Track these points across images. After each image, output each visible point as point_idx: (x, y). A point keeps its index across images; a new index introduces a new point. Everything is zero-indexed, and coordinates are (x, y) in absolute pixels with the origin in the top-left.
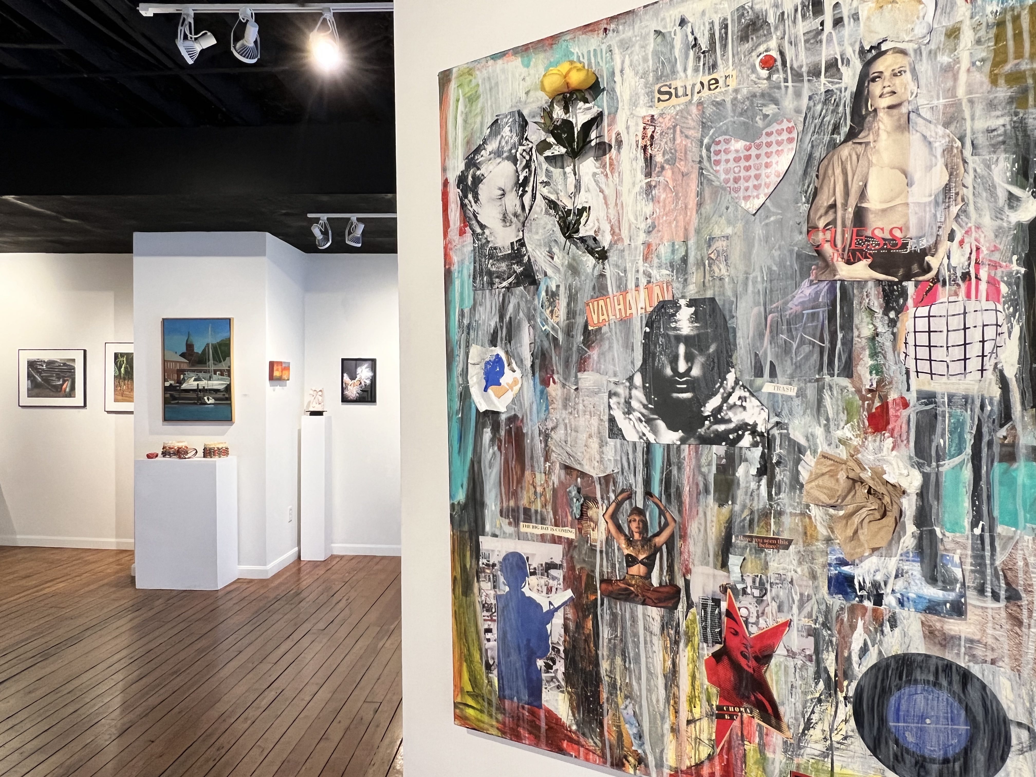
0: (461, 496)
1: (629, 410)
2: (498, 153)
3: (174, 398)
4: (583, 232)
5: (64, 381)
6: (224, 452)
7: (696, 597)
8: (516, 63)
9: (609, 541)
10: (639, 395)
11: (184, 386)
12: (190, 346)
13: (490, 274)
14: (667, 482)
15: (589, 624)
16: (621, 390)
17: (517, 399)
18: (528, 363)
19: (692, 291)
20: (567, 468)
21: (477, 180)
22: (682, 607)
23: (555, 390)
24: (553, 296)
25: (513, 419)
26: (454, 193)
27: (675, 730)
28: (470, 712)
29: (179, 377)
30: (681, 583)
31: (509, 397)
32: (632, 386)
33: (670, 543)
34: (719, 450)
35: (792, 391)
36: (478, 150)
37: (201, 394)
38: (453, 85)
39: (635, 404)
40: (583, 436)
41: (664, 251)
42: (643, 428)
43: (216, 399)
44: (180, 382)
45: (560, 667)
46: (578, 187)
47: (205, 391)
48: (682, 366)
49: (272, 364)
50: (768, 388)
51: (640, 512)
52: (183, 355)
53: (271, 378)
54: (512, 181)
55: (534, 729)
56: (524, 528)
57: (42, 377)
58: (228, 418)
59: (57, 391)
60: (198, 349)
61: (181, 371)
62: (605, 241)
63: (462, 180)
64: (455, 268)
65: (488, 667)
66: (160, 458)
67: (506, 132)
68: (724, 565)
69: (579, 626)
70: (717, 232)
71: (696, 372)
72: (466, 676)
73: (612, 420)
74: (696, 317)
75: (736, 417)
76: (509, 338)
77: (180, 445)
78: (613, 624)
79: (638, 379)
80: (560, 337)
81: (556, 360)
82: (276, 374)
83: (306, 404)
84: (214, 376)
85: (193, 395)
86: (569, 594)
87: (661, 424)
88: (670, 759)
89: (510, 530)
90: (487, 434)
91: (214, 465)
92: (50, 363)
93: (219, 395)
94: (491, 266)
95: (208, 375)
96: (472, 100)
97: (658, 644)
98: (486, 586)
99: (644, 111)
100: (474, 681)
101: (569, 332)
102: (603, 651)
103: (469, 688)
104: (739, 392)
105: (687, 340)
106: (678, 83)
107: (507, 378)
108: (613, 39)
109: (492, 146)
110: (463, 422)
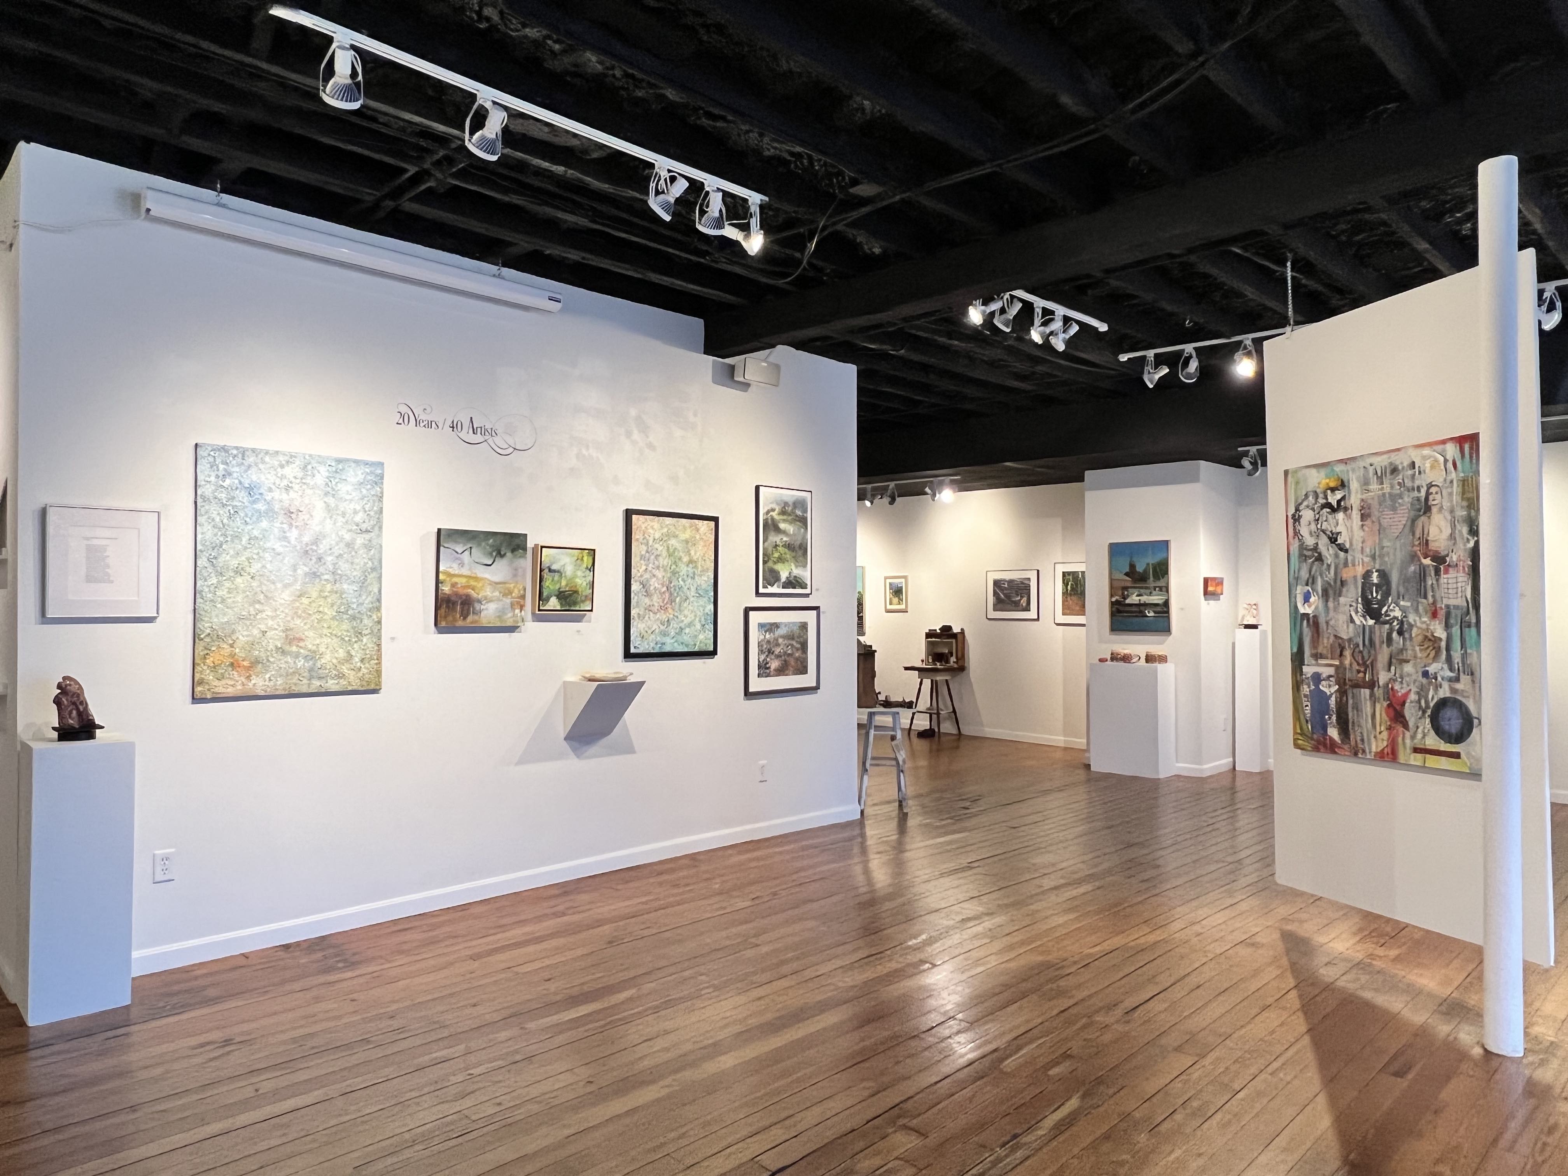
0: (1295, 650)
1: (1357, 612)
2: (1308, 507)
3: (1119, 611)
4: (1339, 542)
5: (1022, 597)
6: (1163, 659)
7: (1381, 683)
8: (1314, 471)
9: (1351, 665)
10: (1360, 606)
11: (1127, 601)
12: (1132, 566)
13: (1306, 556)
14: (1371, 640)
15: (1345, 698)
16: (1354, 604)
17: (1316, 608)
18: (1320, 593)
19: (1377, 567)
20: (1336, 636)
21: (1300, 517)
22: (1376, 689)
23: (1331, 604)
24: (1329, 566)
25: (1315, 617)
26: (1291, 521)
27: (1375, 737)
28: (1300, 742)
29: (1123, 594)
30: (1376, 679)
31: (1313, 607)
32: (1357, 603)
33: (1372, 663)
34: (1387, 626)
35: (1409, 604)
36: (1300, 504)
37: (1142, 608)
38: (1290, 476)
39: (1359, 610)
40: (1341, 622)
41: (1368, 550)
42: (1362, 619)
43: (1155, 612)
44: (1125, 599)
45: (1334, 718)
46: (1337, 524)
47: (1146, 605)
48: (1375, 595)
49: (1206, 581)
50: (1402, 603)
51: (1361, 652)
52: (1127, 574)
53: (1206, 593)
54: (1313, 518)
55: (1325, 746)
56: (1321, 661)
57: (1004, 594)
58: (1166, 629)
59: (1016, 607)
60: (1140, 568)
61: (1125, 588)
62: (1348, 546)
63: (1294, 516)
64: (1291, 552)
65: (1307, 721)
66: (1109, 663)
67: (1311, 498)
68: (1389, 670)
69: (1341, 700)
70: (1385, 545)
71: (1379, 597)
72: (1298, 727)
73: (1351, 616)
74: (1379, 576)
75: (1392, 614)
76: (1313, 583)
77: (1126, 652)
78: (1353, 697)
79: (1360, 599)
80: (1332, 583)
81: (1331, 592)
82: (1210, 589)
83: (1240, 618)
84: (1154, 592)
85: (1134, 609)
86: (1337, 687)
87: (1368, 617)
88: (1374, 749)
89: (1314, 662)
90: (1305, 622)
91: (1156, 671)
92: (1011, 582)
93: (1158, 609)
94: (1306, 553)
95: (1148, 591)
96: (1297, 483)
97: (1368, 703)
98: (1305, 687)
99: (1359, 496)
100: (1301, 728)
101: (1335, 581)
102: (1350, 709)
103: (1299, 731)
104: (1393, 605)
105: (1377, 585)
106: (1371, 487)
107: (1312, 599)
108: (1349, 467)
109: (1305, 503)
110: (1295, 618)
